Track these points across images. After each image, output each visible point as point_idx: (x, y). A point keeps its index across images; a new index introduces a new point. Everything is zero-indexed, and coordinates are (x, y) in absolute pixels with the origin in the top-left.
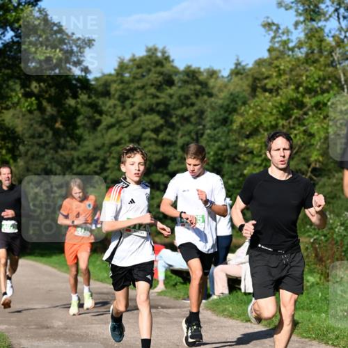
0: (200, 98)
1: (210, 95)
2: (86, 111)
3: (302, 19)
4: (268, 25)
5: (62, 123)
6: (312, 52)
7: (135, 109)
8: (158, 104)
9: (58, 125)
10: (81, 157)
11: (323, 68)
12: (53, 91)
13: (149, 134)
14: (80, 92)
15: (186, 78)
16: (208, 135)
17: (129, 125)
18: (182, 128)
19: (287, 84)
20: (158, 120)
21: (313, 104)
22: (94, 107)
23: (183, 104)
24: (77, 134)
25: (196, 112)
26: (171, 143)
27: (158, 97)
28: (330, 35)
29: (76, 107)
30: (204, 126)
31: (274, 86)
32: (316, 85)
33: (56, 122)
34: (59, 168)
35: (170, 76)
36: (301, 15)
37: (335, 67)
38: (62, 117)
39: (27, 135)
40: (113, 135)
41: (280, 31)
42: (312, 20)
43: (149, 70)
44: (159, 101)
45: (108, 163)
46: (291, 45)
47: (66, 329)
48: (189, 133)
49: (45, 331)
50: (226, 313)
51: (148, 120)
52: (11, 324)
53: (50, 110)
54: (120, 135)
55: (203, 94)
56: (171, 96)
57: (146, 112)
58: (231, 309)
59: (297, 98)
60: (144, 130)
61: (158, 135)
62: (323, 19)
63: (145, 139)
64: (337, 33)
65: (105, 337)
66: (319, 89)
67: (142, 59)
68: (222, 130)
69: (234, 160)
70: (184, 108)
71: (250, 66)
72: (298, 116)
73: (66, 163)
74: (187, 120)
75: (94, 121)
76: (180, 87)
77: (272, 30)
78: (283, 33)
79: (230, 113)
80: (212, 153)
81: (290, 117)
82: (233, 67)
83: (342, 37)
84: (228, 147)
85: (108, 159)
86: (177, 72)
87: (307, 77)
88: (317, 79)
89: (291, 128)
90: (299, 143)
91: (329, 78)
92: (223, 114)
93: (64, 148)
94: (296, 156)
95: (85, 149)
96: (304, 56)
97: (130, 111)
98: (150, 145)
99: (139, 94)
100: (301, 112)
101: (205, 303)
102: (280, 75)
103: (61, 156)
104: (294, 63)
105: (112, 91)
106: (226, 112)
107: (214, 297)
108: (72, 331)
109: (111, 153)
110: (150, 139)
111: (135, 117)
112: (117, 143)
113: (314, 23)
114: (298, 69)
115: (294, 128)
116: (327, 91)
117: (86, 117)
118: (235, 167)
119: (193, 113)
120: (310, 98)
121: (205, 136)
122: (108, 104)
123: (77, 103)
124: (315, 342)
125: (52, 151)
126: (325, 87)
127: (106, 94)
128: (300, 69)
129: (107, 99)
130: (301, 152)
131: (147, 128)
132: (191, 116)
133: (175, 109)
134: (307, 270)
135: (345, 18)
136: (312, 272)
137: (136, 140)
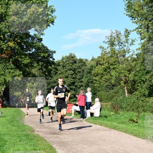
1: (86, 66)
2: (54, 70)
3: (109, 46)
4: (101, 47)
5: (47, 73)
6: (112, 54)
7: (66, 69)
8: (72, 68)
9: (46, 73)
10: (52, 82)
11: (115, 59)
12: (45, 64)
13: (70, 76)
14: (52, 65)
15: (79, 61)
17: (65, 73)
18: (78, 74)
19: (106, 63)
20: (72, 72)
21: (112, 68)
22: (56, 69)
23: (79, 68)
24: (51, 76)
25: (82, 70)
26: (76, 78)
27: (72, 66)
28: (117, 50)
30: (84, 74)
31: (102, 63)
32: (113, 63)
35: (76, 61)
36: (109, 45)
37: (118, 58)
38: (48, 71)
39: (38, 76)
40: (61, 76)
41: (104, 49)
42: (112, 46)
43: (70, 59)
46: (107, 52)
48: (80, 75)
49: (43, 127)
50: (90, 122)
51: (70, 72)
52: (34, 125)
53: (44, 69)
54: (63, 76)
55: (84, 65)
56: (76, 66)
57: (69, 70)
59: (108, 66)
60: (69, 75)
61: (72, 76)
62: (115, 46)
64: (119, 50)
67: (68, 56)
68: (89, 75)
69: (92, 82)
71: (96, 58)
73: (48, 83)
74: (80, 72)
75: (56, 72)
76: (78, 64)
79: (91, 70)
81: (106, 71)
82: (92, 58)
84: (90, 79)
87: (111, 61)
88: (113, 61)
90: (109, 78)
91: (117, 61)
92: (89, 71)
93: (48, 79)
94: (108, 81)
95: (53, 80)
96: (110, 55)
97: (65, 70)
98: (70, 78)
99: (67, 65)
100: (109, 70)
102: (104, 61)
104: (107, 57)
105: (61, 65)
107: (87, 118)
108: (50, 127)
111: (66, 71)
115: (108, 74)
116: (116, 65)
118: (92, 84)
120: (112, 66)
122: (59, 68)
123: (51, 68)
124: (113, 130)
126: (115, 63)
127: (59, 65)
128: (109, 59)
132: (81, 71)
133: (76, 69)
134: (111, 111)
135: (121, 46)
136: (112, 111)
137: (67, 77)
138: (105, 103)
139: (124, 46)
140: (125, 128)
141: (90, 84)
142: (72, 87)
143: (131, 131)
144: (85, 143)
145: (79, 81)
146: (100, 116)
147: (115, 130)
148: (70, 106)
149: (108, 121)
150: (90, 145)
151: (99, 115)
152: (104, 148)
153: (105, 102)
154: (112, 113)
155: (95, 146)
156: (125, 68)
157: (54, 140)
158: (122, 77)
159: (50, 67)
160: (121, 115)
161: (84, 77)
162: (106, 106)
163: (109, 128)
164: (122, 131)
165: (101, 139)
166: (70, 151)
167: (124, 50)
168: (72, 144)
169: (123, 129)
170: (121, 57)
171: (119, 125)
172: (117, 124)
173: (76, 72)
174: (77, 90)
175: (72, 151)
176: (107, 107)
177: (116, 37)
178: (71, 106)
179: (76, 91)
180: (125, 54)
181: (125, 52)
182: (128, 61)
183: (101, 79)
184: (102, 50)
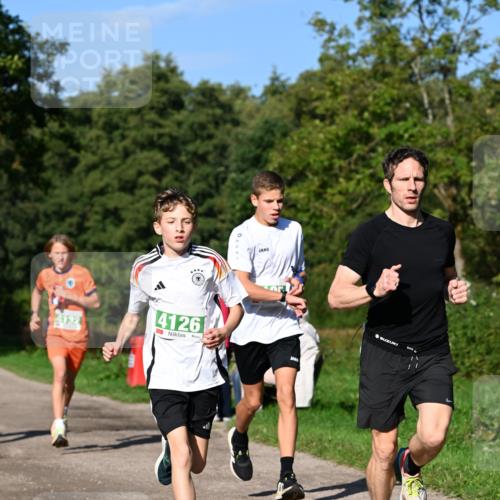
0: (222, 127)
1: (236, 123)
2: (57, 145)
3: (367, 14)
4: (320, 24)
5: (22, 163)
6: (383, 63)
7: (127, 143)
8: (161, 136)
9: (16, 165)
10: (49, 212)
11: (397, 85)
12: (9, 116)
13: (147, 179)
14: (47, 118)
15: (200, 98)
16: (233, 180)
17: (118, 166)
18: (195, 170)
19: (346, 109)
20: (160, 158)
21: (383, 136)
22: (68, 139)
23: (196, 137)
24: (43, 179)
25: (216, 147)
27: (160, 126)
28: (408, 37)
29: (42, 140)
30: (227, 167)
31: (327, 110)
32: (387, 109)
33: (13, 161)
34: (18, 227)
35: (178, 96)
36: (366, 8)
37: (415, 83)
38: (22, 154)
40: (95, 180)
41: (336, 33)
42: (383, 16)
44: (162, 131)
45: (88, 220)
46: (352, 51)
47: (29, 459)
48: (205, 178)
50: (258, 437)
51: (146, 158)
53: (4, 143)
54: (107, 180)
55: (225, 122)
56: (179, 124)
57: (143, 147)
58: (265, 430)
59: (360, 128)
60: (140, 174)
61: (160, 180)
62: (397, 14)
64: (419, 35)
65: (84, 470)
66: (391, 115)
68: (252, 173)
70: (198, 142)
71: (293, 81)
72: (362, 153)
73: (27, 220)
74: (202, 158)
75: (67, 160)
76: (192, 112)
77: (323, 30)
78: (340, 35)
79: (264, 149)
80: (238, 207)
81: (350, 155)
82: (268, 82)
83: (425, 40)
85: (89, 215)
86: (188, 90)
87: (375, 97)
88: (389, 100)
89: (351, 171)
90: (364, 192)
91: (407, 99)
92: (254, 151)
93: (25, 198)
94: (359, 211)
95: (53, 201)
96: (370, 67)
97: (121, 146)
98: (149, 195)
99: (133, 121)
100: (366, 149)
101: (228, 422)
102: (335, 95)
103: (21, 210)
104: (356, 77)
105: (94, 116)
106: (258, 147)
108: (36, 462)
109: (92, 205)
110: (149, 187)
111: (127, 154)
112: (102, 192)
113: (385, 21)
114: (362, 86)
115: (357, 172)
116: (403, 118)
117: (57, 154)
119: (211, 148)
120: (379, 128)
121: (228, 183)
122: (88, 135)
123: (44, 134)
125: (7, 204)
126: (400, 112)
127: (86, 120)
128: (365, 86)
129: (86, 129)
130: (366, 205)
131: (144, 170)
132: (207, 153)
133: (185, 143)
135: (429, 13)
137: (129, 187)
138: (343, 333)
139: (448, 13)
143: (483, 484)
146: (315, 403)
151: (310, 396)
153: (344, 326)
156: (452, 138)
158: (435, 186)
159: (36, 132)
161: (225, 188)
164: (436, 487)
167: (448, 38)
170: (430, 79)
180: (453, 58)
181: (456, 51)
182: (469, 98)
183: (319, 196)
184: (326, 36)
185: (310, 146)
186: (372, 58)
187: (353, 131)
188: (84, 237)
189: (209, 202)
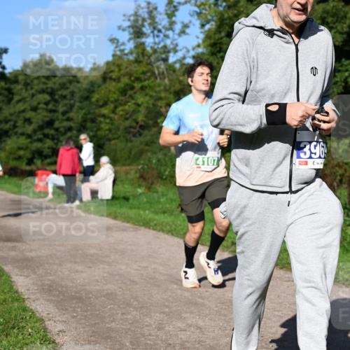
0: (72, 84)
1: (78, 82)
4: (113, 40)
6: (138, 56)
7: (33, 91)
8: (47, 88)
11: (145, 66)
13: (42, 106)
16: (78, 106)
18: (61, 102)
20: (47, 97)
21: (139, 87)
22: (9, 90)
23: (62, 88)
25: (70, 92)
27: (47, 84)
28: (149, 46)
30: (75, 101)
32: (141, 76)
37: (152, 65)
40: (21, 106)
41: (119, 44)
42: (138, 37)
44: (47, 86)
45: (17, 123)
46: (126, 52)
48: (66, 105)
54: (25, 106)
55: (74, 81)
56: (55, 83)
60: (39, 104)
61: (47, 106)
63: (40, 109)
64: (153, 45)
66: (143, 78)
68: (86, 103)
69: (93, 121)
74: (65, 97)
77: (114, 43)
78: (121, 45)
79: (91, 93)
81: (126, 95)
83: (156, 47)
84: (89, 113)
85: (18, 121)
88: (142, 72)
89: (126, 101)
90: (132, 110)
91: (149, 72)
92: (86, 94)
94: (130, 118)
95: (4, 115)
96: (134, 59)
97: (31, 92)
98: (43, 112)
99: (36, 82)
100: (133, 92)
102: (120, 70)
104: (128, 63)
105: (20, 80)
106: (88, 92)
109: (19, 117)
110: (43, 109)
111: (33, 95)
112: (24, 111)
113: (139, 40)
114: (130, 66)
115: (129, 102)
116: (148, 79)
118: (94, 124)
119: (68, 93)
120: (138, 84)
121: (76, 107)
122: (17, 88)
124: (143, 228)
126: (146, 77)
128: (132, 66)
129: (16, 85)
131: (40, 102)
132: (66, 95)
133: (57, 90)
134: (137, 185)
135: (158, 36)
136: (140, 186)
137: (35, 109)
138: (124, 168)
139: (165, 36)
140: (171, 223)
141: (89, 125)
142: (47, 131)
143: (182, 229)
144: (78, 260)
145: (64, 118)
147: (147, 230)
148: (42, 175)
149: (131, 208)
150: (91, 265)
152: (121, 270)
153: (124, 165)
154: (140, 191)
155: (102, 266)
156: (168, 88)
157: (5, 255)
158: (161, 107)
160: (160, 194)
161: (75, 109)
162: (127, 173)
163: (134, 224)
164: (163, 231)
165: (115, 249)
166: (44, 278)
167: (165, 47)
168: (47, 263)
169: (166, 227)
170: (158, 63)
171: (157, 217)
172: (151, 216)
173: (57, 97)
174: (58, 139)
175: (49, 280)
176: (129, 176)
177: (146, 16)
178: (44, 176)
179: (56, 141)
180: (167, 54)
181: (169, 52)
182: (174, 71)
183: (114, 112)
184: (115, 45)
185: (110, 91)
186: (134, 55)
187: (127, 85)
188: (16, 130)
189: (68, 115)
